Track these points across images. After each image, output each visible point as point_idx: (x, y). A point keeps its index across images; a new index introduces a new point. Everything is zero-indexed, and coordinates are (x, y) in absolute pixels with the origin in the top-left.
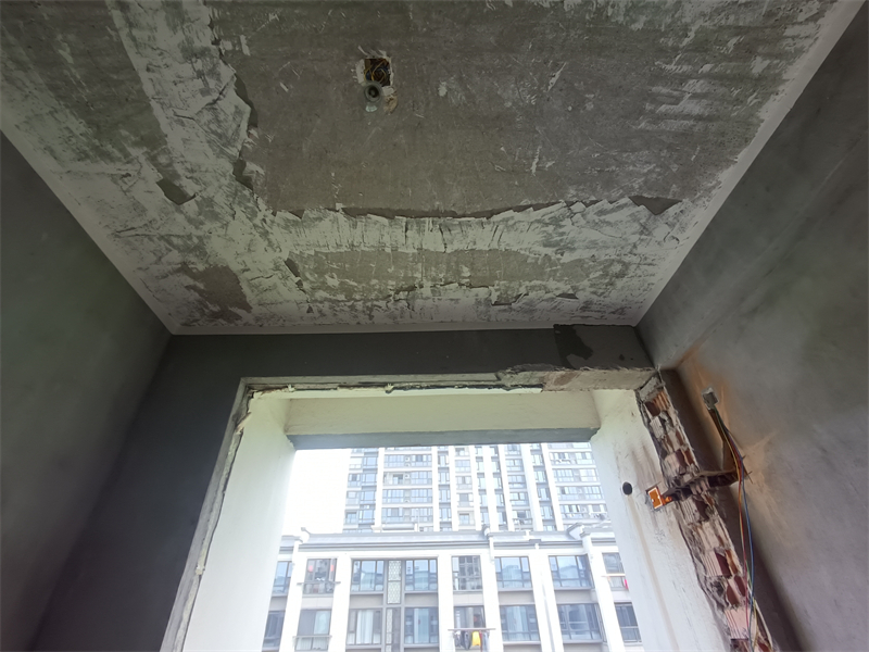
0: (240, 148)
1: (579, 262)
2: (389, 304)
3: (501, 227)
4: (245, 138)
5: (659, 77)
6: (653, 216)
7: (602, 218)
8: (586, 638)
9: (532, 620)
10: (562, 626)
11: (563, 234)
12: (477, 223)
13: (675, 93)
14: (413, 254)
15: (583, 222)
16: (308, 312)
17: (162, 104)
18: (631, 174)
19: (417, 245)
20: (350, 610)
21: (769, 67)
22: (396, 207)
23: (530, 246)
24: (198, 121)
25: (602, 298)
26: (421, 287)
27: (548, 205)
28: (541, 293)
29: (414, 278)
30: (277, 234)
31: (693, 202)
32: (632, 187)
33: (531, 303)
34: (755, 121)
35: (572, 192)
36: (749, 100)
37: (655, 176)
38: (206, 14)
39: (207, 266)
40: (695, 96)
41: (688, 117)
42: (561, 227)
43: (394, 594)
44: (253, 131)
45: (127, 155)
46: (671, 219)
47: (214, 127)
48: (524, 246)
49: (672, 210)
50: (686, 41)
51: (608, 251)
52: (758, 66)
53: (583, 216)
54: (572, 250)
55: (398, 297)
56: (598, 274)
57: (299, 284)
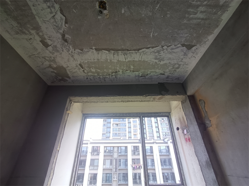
0: (63, 30)
1: (166, 64)
2: (110, 77)
3: (142, 54)
4: (64, 27)
5: (190, 6)
6: (188, 50)
7: (173, 51)
8: (168, 167)
9: (153, 163)
10: (161, 164)
11: (161, 56)
12: (135, 53)
13: (195, 11)
14: (116, 62)
15: (166, 52)
16: (87, 79)
17: (39, 17)
18: (181, 37)
19: (117, 59)
20: (104, 160)
22: (110, 48)
23: (151, 59)
24: (50, 22)
25: (172, 75)
26: (119, 72)
27: (156, 47)
28: (154, 73)
29: (117, 69)
30: (76, 56)
31: (200, 46)
32: (182, 41)
33: (151, 76)
34: (220, 20)
35: (163, 43)
36: (219, 13)
37: (188, 37)
39: (57, 66)
40: (201, 12)
41: (199, 19)
42: (160, 53)
43: (116, 155)
44: (66, 25)
45: (30, 33)
46: (193, 51)
47: (55, 24)
48: (149, 59)
49: (194, 48)
51: (174, 61)
52: (222, 2)
53: (167, 50)
54: (163, 60)
55: (112, 75)
56: (171, 68)
57: (84, 71)
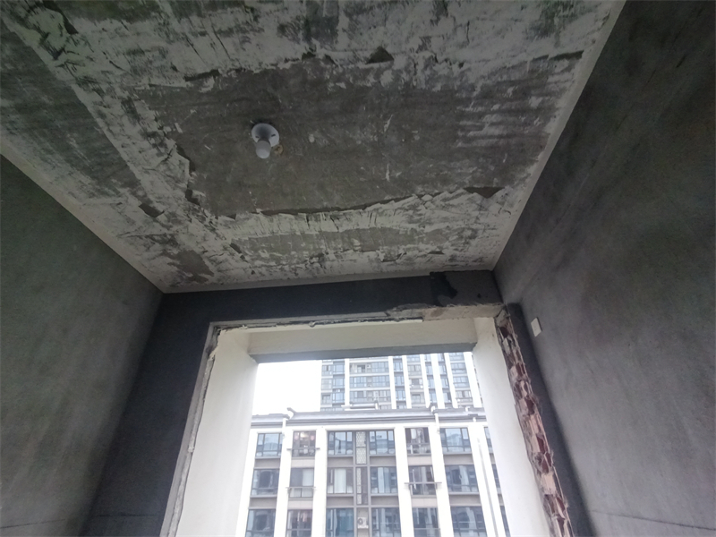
0: (187, 183)
1: (438, 231)
2: (307, 266)
3: (374, 214)
4: (189, 177)
5: (462, 116)
6: (485, 199)
7: (447, 203)
9: (472, 477)
11: (420, 215)
12: (356, 213)
14: (316, 234)
15: (433, 206)
16: (252, 274)
17: (134, 164)
18: (460, 174)
19: (317, 229)
20: (329, 469)
21: (543, 102)
22: (297, 208)
23: (399, 224)
24: (158, 171)
25: (463, 253)
27: (404, 198)
28: (416, 252)
29: (321, 249)
30: (221, 230)
31: (513, 188)
32: (464, 182)
33: (409, 259)
34: (543, 134)
35: (420, 188)
36: (535, 122)
37: (478, 174)
38: (152, 114)
39: (180, 251)
40: (493, 124)
41: (491, 137)
42: (418, 210)
43: (361, 457)
44: (193, 173)
45: (118, 193)
46: (500, 200)
47: (168, 173)
48: (395, 224)
49: (499, 194)
50: (475, 94)
51: (458, 223)
52: (534, 102)
53: (432, 202)
54: (430, 224)
55: (312, 261)
56: (455, 237)
57: (242, 257)
